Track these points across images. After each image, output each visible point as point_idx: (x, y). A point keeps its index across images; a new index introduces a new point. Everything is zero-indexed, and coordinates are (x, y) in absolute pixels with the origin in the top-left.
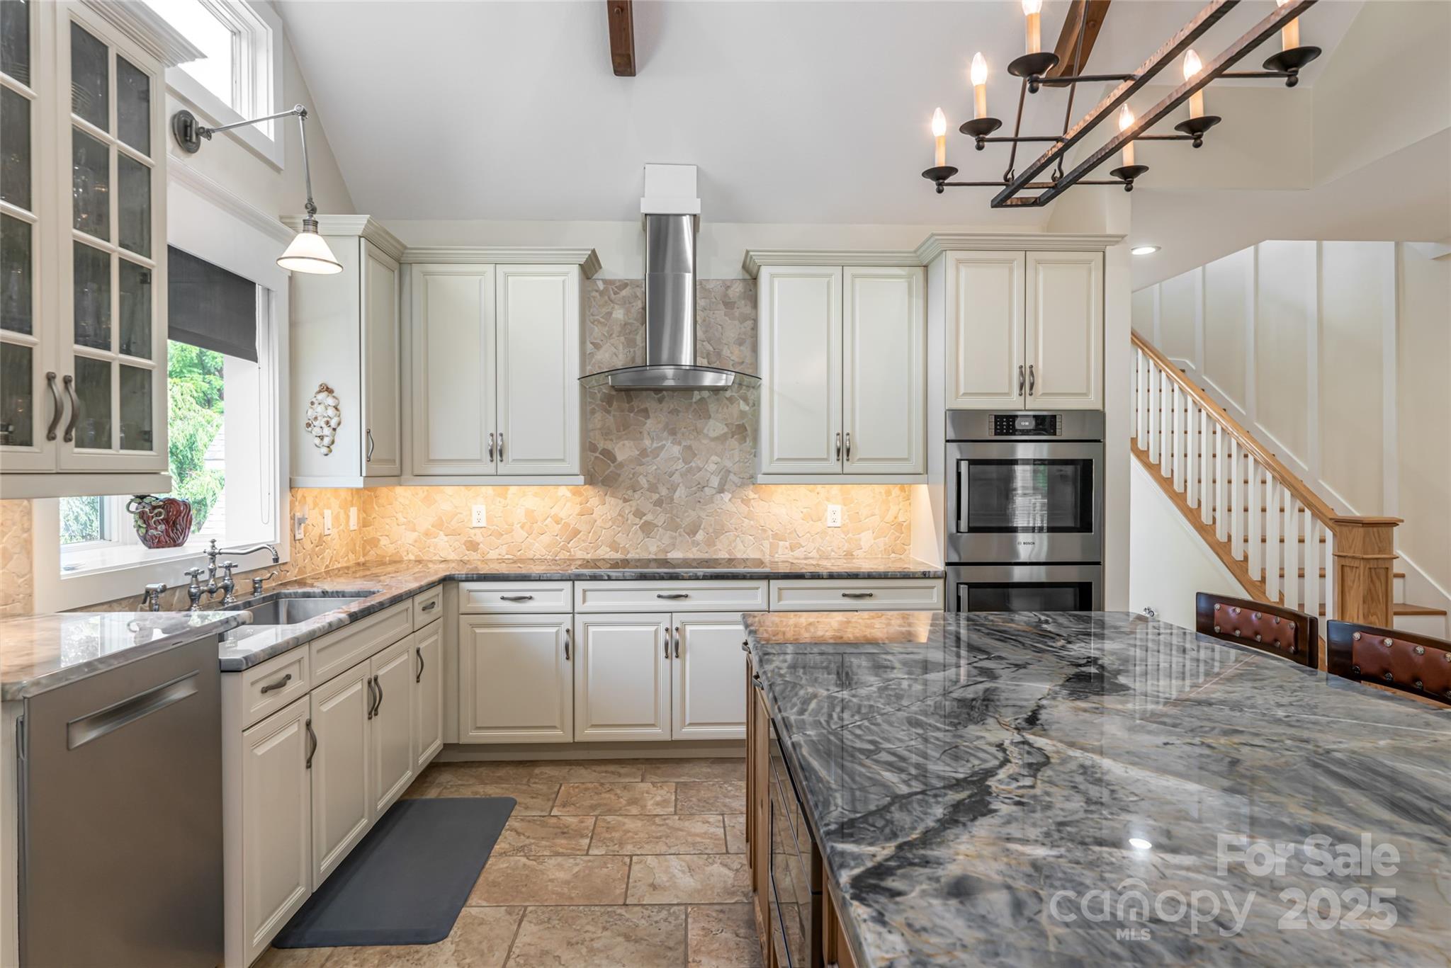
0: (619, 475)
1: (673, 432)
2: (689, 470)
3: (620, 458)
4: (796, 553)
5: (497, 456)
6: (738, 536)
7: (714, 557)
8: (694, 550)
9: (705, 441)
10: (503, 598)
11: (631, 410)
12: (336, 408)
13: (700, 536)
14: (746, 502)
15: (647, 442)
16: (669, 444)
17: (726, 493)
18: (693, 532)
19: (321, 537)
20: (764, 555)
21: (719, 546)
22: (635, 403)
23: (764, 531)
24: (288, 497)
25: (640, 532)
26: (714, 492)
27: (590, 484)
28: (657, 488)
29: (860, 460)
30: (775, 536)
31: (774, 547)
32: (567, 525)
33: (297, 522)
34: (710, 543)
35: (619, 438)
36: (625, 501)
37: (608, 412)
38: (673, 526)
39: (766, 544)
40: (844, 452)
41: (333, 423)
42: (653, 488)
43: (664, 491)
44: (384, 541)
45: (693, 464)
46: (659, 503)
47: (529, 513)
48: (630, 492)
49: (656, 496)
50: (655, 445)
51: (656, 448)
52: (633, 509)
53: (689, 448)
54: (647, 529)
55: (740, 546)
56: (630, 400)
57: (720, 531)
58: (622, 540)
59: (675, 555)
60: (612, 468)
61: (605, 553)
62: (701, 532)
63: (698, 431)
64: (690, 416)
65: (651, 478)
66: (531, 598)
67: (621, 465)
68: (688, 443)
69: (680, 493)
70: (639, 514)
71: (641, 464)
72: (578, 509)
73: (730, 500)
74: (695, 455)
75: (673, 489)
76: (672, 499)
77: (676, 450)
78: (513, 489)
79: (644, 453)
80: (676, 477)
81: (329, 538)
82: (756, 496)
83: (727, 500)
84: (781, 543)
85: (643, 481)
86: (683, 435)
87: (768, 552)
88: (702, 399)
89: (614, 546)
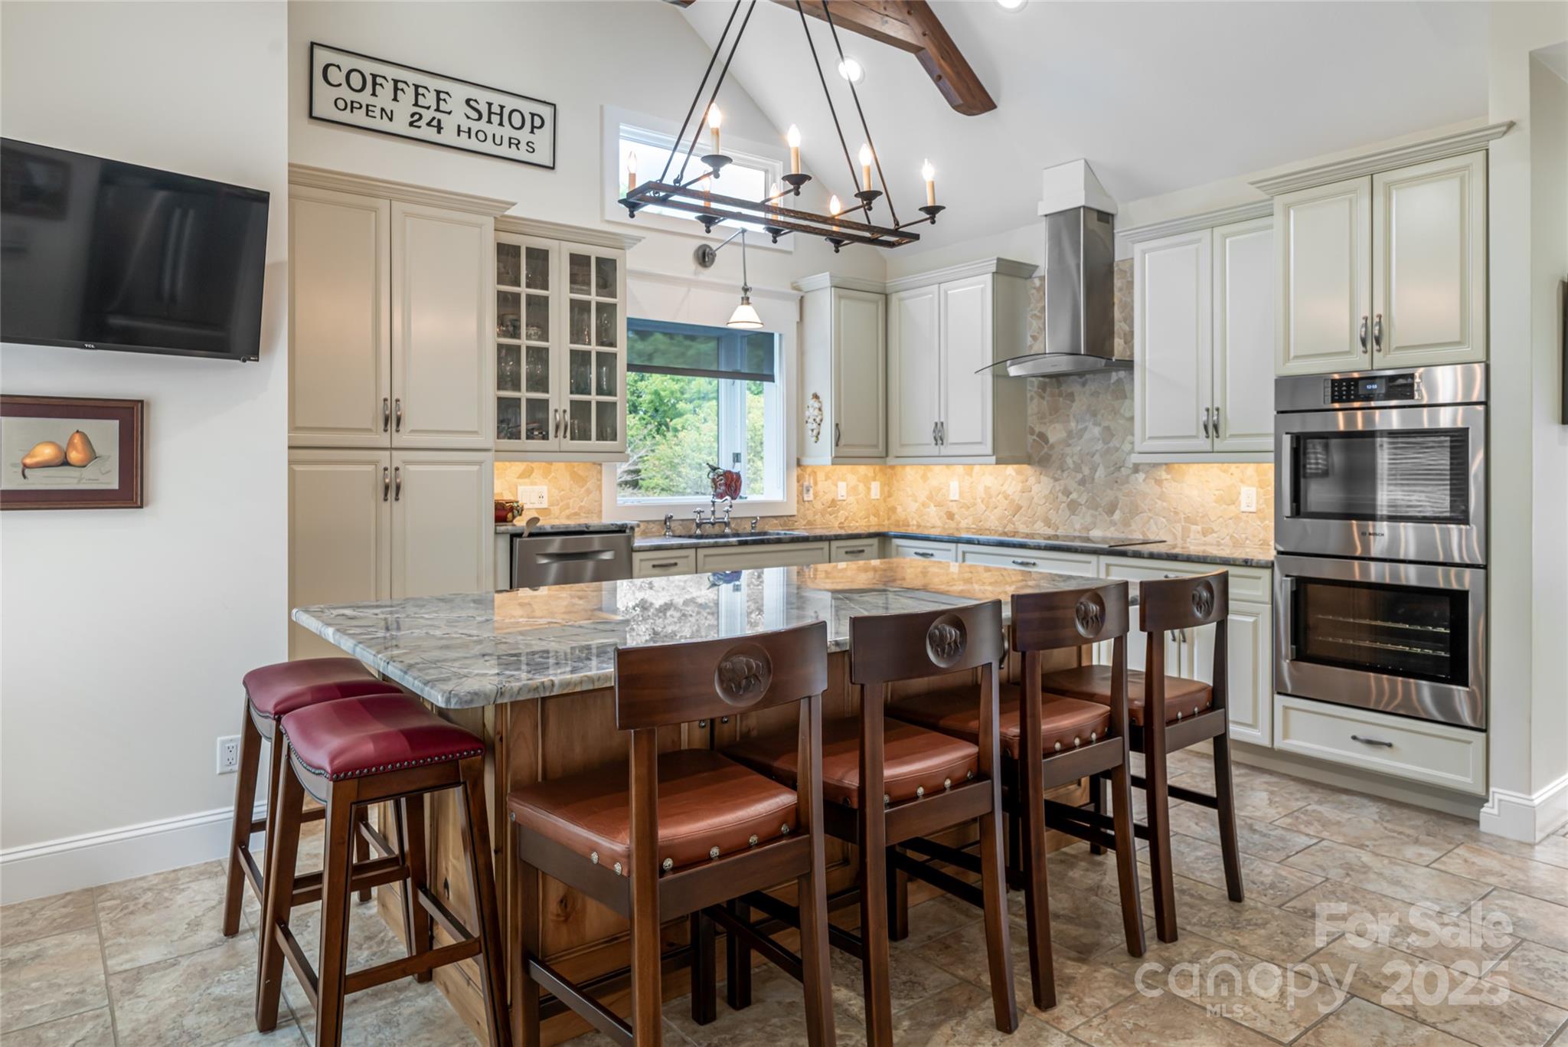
0: (1051, 456)
1: (1094, 414)
2: (1108, 451)
3: (1052, 440)
4: (1210, 538)
5: (939, 442)
6: (1151, 518)
7: (1130, 537)
8: (1112, 529)
9: (1122, 422)
10: (916, 553)
11: (1060, 395)
12: (820, 409)
13: (1117, 516)
14: (1159, 482)
15: (1073, 424)
16: (1090, 425)
17: (1141, 473)
18: (1111, 511)
19: (833, 501)
20: (1176, 539)
21: (1134, 527)
22: (1063, 388)
23: (1176, 513)
24: (795, 472)
25: (1067, 510)
26: (1129, 471)
27: (1029, 464)
28: (1081, 468)
29: (1232, 436)
30: (1188, 519)
31: (1186, 532)
32: (1013, 501)
33: (803, 490)
34: (1126, 523)
35: (1051, 422)
36: (1056, 480)
37: (1043, 398)
38: (1093, 505)
39: (1179, 527)
40: (1213, 428)
41: (818, 420)
42: (1078, 468)
43: (1086, 471)
44: (899, 509)
45: (1111, 445)
46: (1082, 482)
47: (987, 489)
48: (1059, 472)
49: (1080, 476)
50: (1080, 427)
51: (1081, 430)
52: (1062, 488)
53: (1108, 428)
54: (1073, 506)
55: (1154, 528)
56: (1059, 385)
57: (1134, 511)
58: (1052, 514)
59: (1096, 533)
60: (1046, 450)
61: (1040, 528)
62: (1118, 512)
63: (1115, 412)
64: (1109, 398)
65: (1076, 458)
66: (932, 555)
67: (1052, 447)
68: (1106, 424)
69: (1100, 473)
70: (1067, 493)
71: (1069, 445)
72: (1019, 487)
73: (1144, 480)
74: (1113, 435)
75: (1094, 469)
76: (1093, 479)
77: (1096, 431)
78: (977, 468)
79: (1070, 434)
80: (1097, 458)
81: (845, 503)
82: (1169, 477)
83: (1141, 480)
84: (1193, 527)
85: (1069, 461)
86: (1102, 416)
87: (1179, 535)
88: (1119, 381)
89: (1048, 522)
